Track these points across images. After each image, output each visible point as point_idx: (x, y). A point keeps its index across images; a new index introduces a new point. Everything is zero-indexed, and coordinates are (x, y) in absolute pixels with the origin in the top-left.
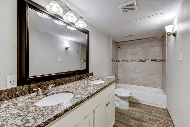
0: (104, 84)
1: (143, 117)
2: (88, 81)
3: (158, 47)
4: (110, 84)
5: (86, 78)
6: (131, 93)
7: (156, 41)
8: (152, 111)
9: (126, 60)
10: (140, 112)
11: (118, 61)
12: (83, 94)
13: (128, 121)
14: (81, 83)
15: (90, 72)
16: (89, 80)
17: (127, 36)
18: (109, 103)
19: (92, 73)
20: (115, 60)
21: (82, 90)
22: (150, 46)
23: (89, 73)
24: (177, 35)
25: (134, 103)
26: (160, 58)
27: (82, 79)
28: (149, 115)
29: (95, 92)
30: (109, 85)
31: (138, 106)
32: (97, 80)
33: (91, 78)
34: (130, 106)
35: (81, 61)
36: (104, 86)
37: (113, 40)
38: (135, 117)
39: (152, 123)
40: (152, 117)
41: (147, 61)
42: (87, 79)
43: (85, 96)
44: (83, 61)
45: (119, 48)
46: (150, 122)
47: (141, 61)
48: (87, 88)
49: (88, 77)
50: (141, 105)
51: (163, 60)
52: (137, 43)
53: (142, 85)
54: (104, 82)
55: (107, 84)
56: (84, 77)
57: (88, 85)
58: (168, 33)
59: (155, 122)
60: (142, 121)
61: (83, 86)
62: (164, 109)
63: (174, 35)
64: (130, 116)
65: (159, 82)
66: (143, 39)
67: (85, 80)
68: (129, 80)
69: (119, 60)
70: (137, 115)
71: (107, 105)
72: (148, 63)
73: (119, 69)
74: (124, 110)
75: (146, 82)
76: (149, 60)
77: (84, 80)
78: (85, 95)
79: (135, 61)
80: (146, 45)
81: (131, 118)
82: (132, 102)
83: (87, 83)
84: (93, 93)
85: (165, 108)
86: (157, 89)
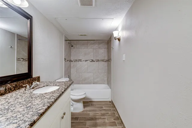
0: (58, 91)
1: (96, 115)
2: (32, 90)
3: (105, 49)
4: (66, 89)
5: (28, 86)
6: (85, 94)
7: (103, 44)
8: (102, 106)
9: (79, 60)
10: (93, 111)
11: (71, 61)
12: (22, 118)
13: (83, 124)
14: (18, 96)
15: (34, 75)
16: (33, 88)
17: (81, 35)
18: (64, 114)
19: (39, 78)
20: (68, 60)
21: (21, 110)
22: (99, 48)
23: (32, 77)
24: (121, 40)
25: (87, 102)
26: (106, 58)
27: (19, 89)
28: (101, 110)
29: (46, 107)
30: (65, 91)
31: (91, 105)
32: (47, 86)
33: (36, 85)
34: (84, 106)
35: (18, 59)
36: (59, 95)
37: (65, 37)
38: (90, 117)
39: (104, 117)
40: (103, 112)
41: (97, 61)
42: (30, 87)
43: (27, 123)
44: (22, 60)
45: (72, 46)
46: (102, 118)
47: (93, 61)
48: (29, 104)
49: (32, 84)
50: (93, 102)
51: (109, 60)
52: (89, 44)
53: (93, 84)
54: (58, 88)
55: (63, 91)
56: (24, 86)
57: (32, 98)
58: (115, 37)
59: (106, 116)
60: (96, 119)
61: (21, 101)
62: (110, 102)
63: (119, 40)
64: (85, 118)
65: (106, 79)
66: (94, 40)
67: (25, 90)
68: (81, 80)
69: (72, 59)
70: (91, 114)
71: (63, 118)
72: (98, 62)
73: (72, 69)
74: (79, 114)
75: (96, 81)
76: (98, 61)
77: (23, 89)
78: (27, 119)
79: (87, 61)
80: (96, 46)
81: (86, 120)
82: (86, 102)
83: (29, 95)
84: (42, 111)
85: (111, 100)
86: (104, 85)
